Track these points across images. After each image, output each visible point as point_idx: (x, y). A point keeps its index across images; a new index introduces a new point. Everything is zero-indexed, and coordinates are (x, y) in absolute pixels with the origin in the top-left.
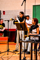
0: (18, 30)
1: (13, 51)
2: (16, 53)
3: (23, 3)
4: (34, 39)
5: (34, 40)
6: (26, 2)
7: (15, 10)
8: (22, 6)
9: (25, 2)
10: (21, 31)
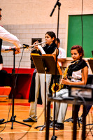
0: (39, 73)
1: (24, 121)
2: (30, 126)
3: (54, 10)
4: (80, 94)
5: (81, 97)
6: (61, 7)
7: (26, 25)
8: (51, 16)
9: (59, 9)
10: (44, 75)
